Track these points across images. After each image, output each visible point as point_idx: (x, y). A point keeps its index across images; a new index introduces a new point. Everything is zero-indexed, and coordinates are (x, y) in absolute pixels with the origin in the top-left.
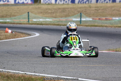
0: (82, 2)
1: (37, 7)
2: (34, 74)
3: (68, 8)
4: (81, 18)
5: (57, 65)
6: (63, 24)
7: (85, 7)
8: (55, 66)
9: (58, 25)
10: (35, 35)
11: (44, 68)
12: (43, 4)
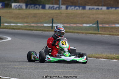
0: (52, 8)
1: (8, 12)
2: (9, 78)
3: (39, 14)
4: (52, 24)
5: (32, 69)
6: (35, 29)
7: (56, 13)
8: (30, 71)
9: (30, 30)
10: (7, 39)
11: (19, 72)
12: (14, 9)
